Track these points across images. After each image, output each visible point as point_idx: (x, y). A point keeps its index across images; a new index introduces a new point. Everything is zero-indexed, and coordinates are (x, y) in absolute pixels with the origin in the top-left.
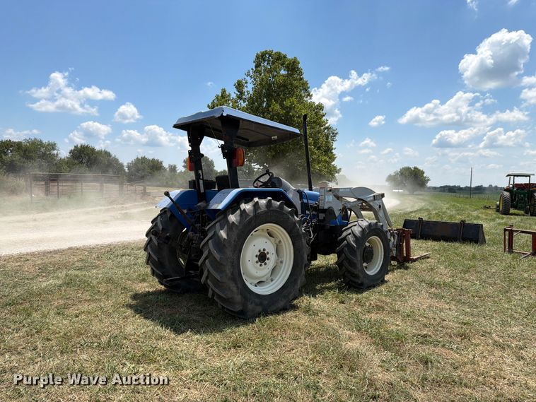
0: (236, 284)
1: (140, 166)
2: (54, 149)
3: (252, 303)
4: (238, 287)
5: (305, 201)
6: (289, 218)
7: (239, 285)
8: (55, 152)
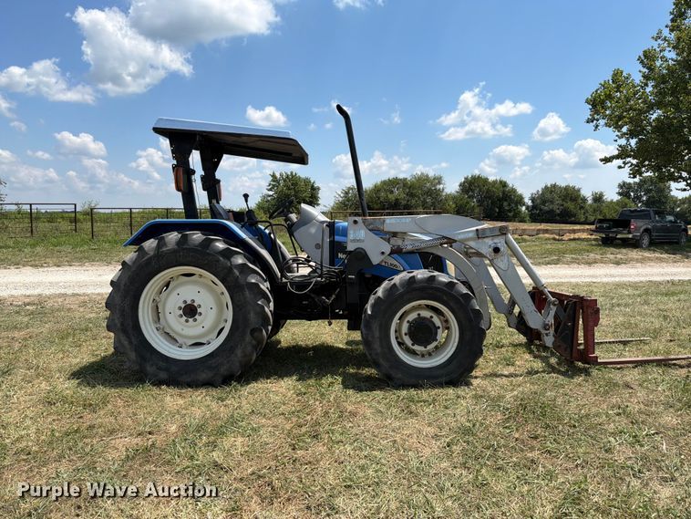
0: (128, 337)
1: (548, 196)
2: (439, 183)
3: (152, 365)
4: (131, 343)
5: (337, 238)
6: (218, 261)
7: (133, 340)
8: (441, 186)
